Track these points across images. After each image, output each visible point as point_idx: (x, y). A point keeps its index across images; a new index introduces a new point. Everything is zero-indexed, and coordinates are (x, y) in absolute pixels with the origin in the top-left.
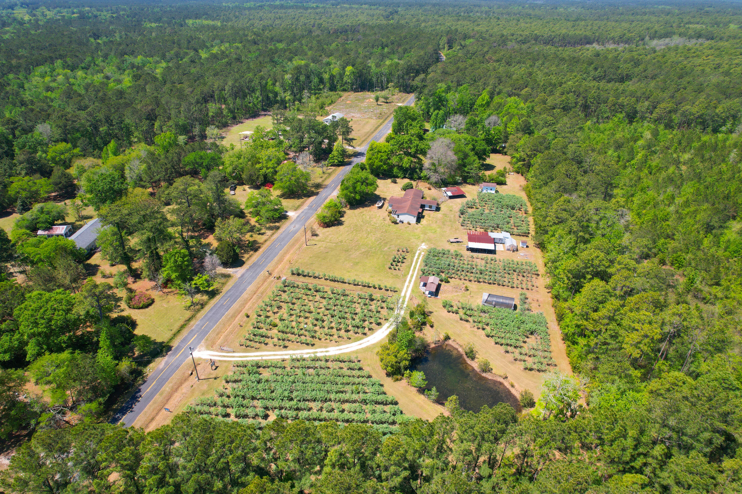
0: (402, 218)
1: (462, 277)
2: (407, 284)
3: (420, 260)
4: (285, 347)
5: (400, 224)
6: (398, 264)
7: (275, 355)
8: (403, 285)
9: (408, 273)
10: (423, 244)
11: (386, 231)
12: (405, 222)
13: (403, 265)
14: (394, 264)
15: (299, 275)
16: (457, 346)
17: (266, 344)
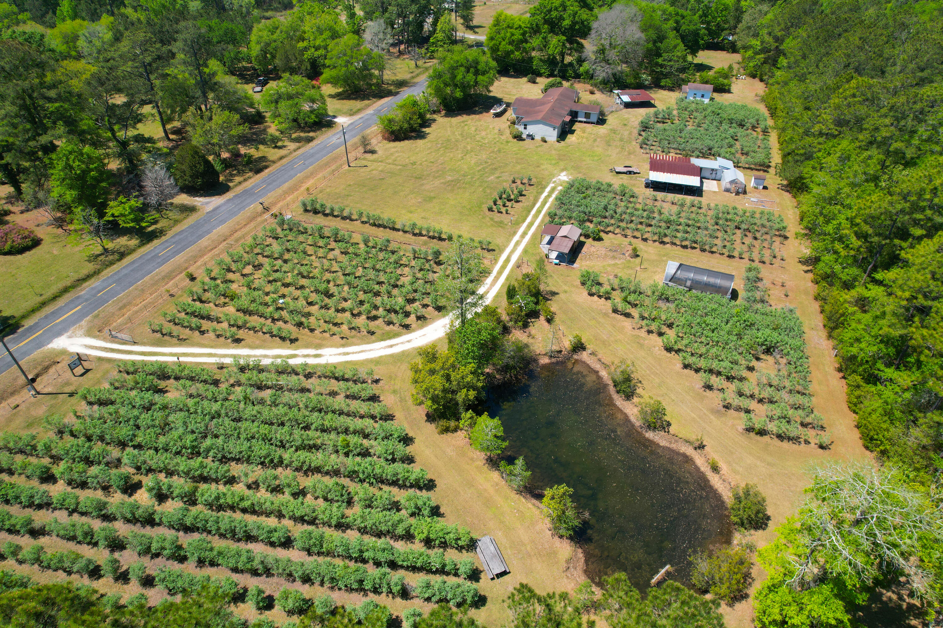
0: (531, 129)
1: (629, 232)
2: (516, 238)
3: (551, 200)
4: (238, 341)
5: (528, 141)
6: (508, 203)
7: (210, 355)
8: (509, 241)
9: (524, 221)
10: (564, 173)
11: (499, 151)
12: (538, 138)
13: (515, 205)
14: (500, 202)
15: (316, 212)
16: (597, 366)
17: (203, 333)
